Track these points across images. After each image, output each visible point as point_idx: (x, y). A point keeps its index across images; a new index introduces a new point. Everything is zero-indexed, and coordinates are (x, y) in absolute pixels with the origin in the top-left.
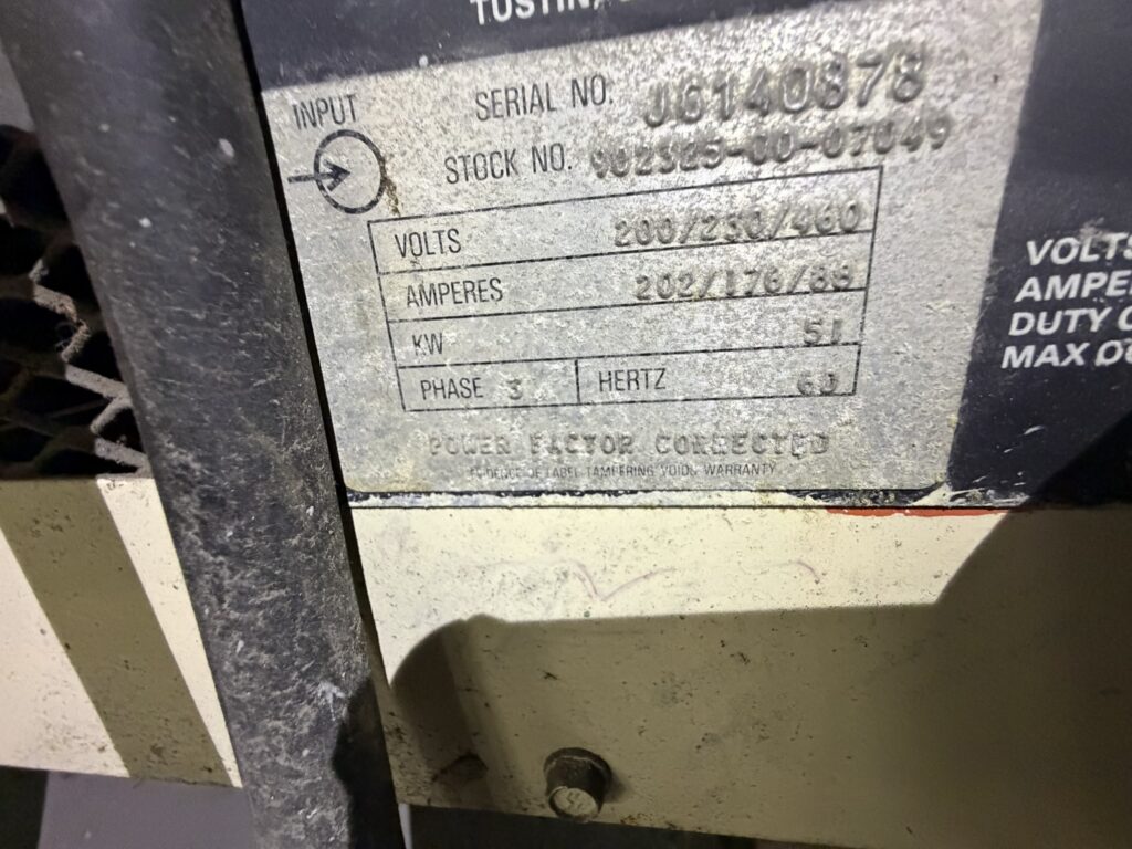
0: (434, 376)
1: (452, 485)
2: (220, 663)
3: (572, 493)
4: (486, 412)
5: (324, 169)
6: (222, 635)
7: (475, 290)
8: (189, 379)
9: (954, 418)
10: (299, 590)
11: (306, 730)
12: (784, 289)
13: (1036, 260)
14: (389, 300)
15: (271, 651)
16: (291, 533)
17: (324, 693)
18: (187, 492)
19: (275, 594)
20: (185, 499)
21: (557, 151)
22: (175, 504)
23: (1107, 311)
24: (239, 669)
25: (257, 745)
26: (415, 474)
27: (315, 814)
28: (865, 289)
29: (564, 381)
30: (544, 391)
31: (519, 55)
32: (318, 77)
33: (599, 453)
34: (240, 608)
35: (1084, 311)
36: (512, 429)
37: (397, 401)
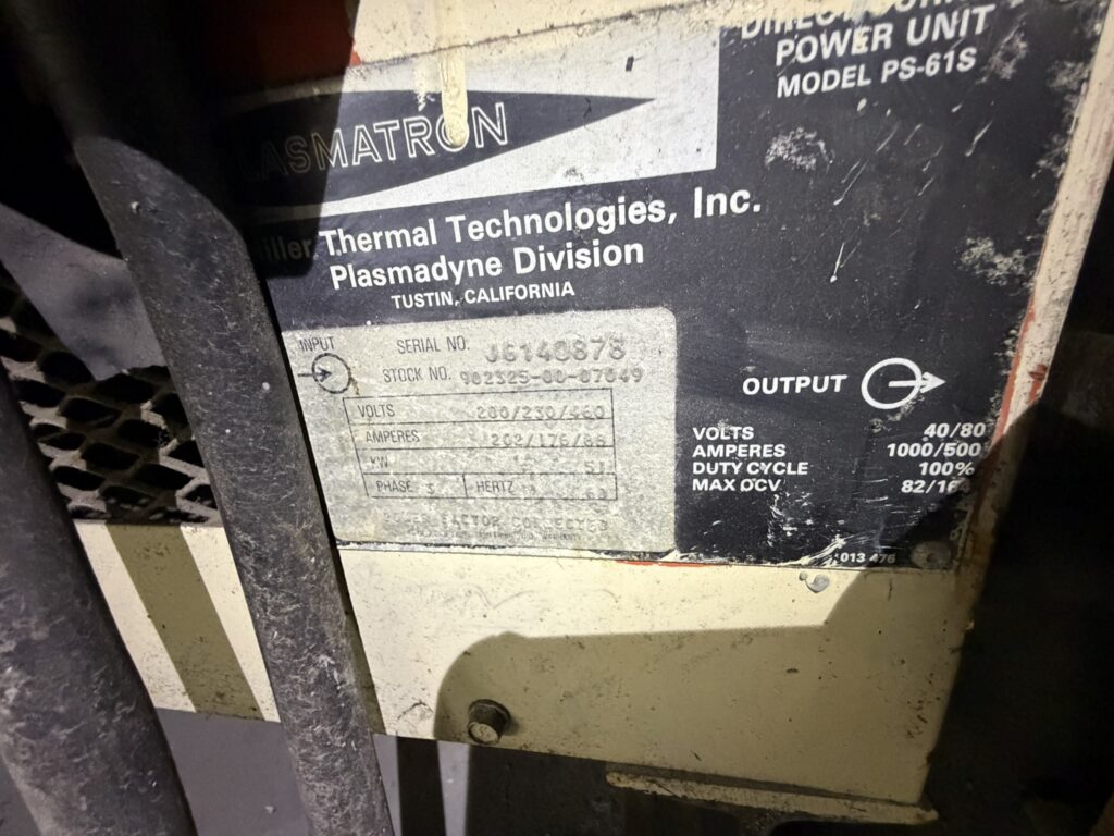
0: (384, 480)
1: (397, 539)
2: (266, 643)
3: (469, 546)
4: (415, 500)
5: (317, 371)
6: (266, 629)
7: (405, 435)
8: (249, 500)
9: (672, 515)
10: (308, 603)
11: (312, 681)
12: (570, 445)
13: (699, 437)
14: (356, 438)
15: (292, 637)
16: (303, 574)
17: (323, 661)
18: (248, 555)
19: (294, 607)
20: (247, 558)
21: (442, 370)
22: (241, 560)
23: (740, 464)
24: (275, 647)
25: (286, 688)
26: (376, 532)
27: (318, 729)
28: (613, 446)
29: (458, 485)
30: (446, 490)
31: (419, 324)
32: (314, 326)
33: (481, 525)
34: (276, 614)
35: (729, 464)
36: (431, 510)
37: (363, 492)
